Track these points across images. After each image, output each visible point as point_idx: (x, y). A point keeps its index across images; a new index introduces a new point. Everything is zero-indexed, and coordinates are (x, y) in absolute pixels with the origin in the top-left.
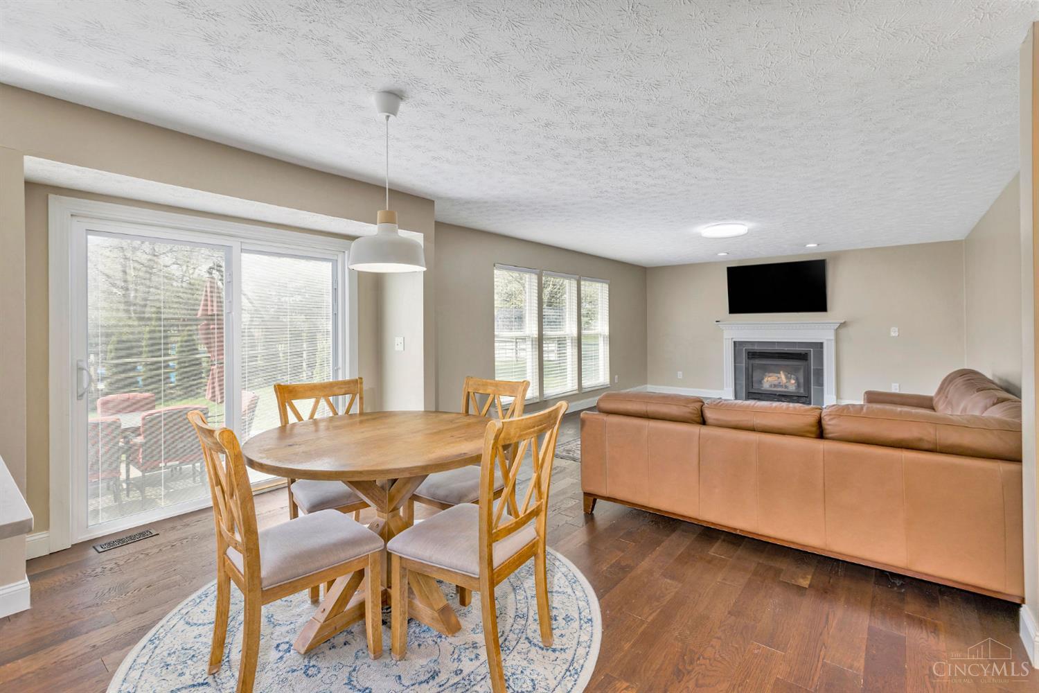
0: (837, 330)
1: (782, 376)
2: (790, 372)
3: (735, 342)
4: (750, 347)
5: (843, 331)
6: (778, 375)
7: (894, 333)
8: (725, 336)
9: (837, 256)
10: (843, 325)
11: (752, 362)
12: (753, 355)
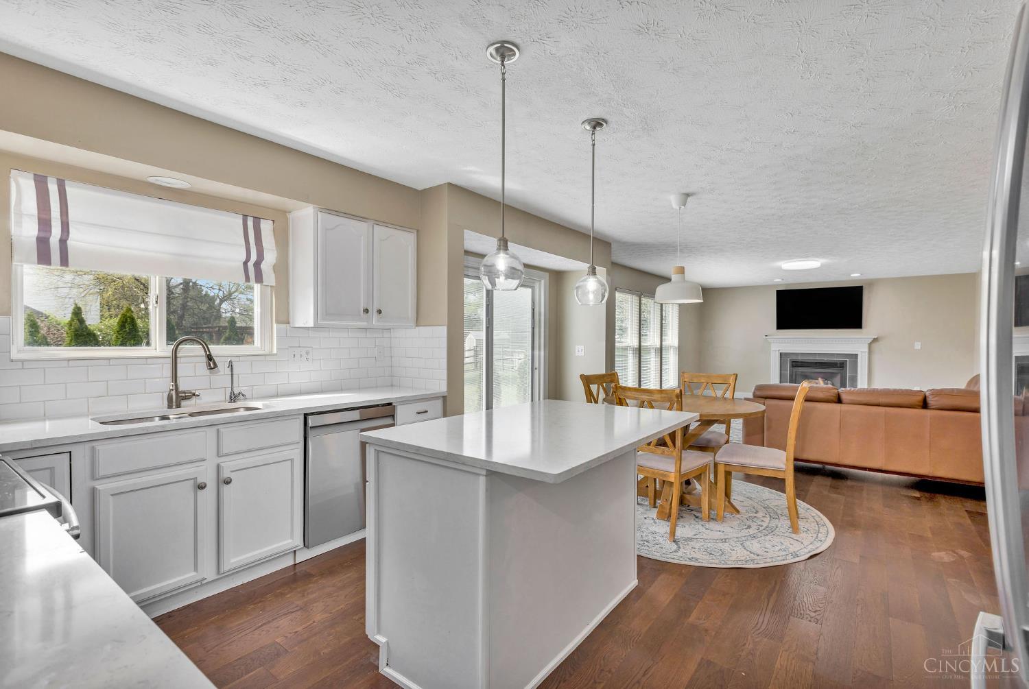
0: (870, 344)
1: (820, 380)
2: (827, 378)
3: (781, 354)
4: (794, 358)
5: (875, 345)
6: (816, 381)
7: (918, 346)
8: (772, 349)
9: (872, 283)
10: (875, 340)
11: (795, 370)
12: (795, 364)
